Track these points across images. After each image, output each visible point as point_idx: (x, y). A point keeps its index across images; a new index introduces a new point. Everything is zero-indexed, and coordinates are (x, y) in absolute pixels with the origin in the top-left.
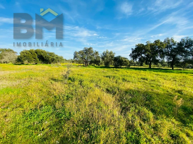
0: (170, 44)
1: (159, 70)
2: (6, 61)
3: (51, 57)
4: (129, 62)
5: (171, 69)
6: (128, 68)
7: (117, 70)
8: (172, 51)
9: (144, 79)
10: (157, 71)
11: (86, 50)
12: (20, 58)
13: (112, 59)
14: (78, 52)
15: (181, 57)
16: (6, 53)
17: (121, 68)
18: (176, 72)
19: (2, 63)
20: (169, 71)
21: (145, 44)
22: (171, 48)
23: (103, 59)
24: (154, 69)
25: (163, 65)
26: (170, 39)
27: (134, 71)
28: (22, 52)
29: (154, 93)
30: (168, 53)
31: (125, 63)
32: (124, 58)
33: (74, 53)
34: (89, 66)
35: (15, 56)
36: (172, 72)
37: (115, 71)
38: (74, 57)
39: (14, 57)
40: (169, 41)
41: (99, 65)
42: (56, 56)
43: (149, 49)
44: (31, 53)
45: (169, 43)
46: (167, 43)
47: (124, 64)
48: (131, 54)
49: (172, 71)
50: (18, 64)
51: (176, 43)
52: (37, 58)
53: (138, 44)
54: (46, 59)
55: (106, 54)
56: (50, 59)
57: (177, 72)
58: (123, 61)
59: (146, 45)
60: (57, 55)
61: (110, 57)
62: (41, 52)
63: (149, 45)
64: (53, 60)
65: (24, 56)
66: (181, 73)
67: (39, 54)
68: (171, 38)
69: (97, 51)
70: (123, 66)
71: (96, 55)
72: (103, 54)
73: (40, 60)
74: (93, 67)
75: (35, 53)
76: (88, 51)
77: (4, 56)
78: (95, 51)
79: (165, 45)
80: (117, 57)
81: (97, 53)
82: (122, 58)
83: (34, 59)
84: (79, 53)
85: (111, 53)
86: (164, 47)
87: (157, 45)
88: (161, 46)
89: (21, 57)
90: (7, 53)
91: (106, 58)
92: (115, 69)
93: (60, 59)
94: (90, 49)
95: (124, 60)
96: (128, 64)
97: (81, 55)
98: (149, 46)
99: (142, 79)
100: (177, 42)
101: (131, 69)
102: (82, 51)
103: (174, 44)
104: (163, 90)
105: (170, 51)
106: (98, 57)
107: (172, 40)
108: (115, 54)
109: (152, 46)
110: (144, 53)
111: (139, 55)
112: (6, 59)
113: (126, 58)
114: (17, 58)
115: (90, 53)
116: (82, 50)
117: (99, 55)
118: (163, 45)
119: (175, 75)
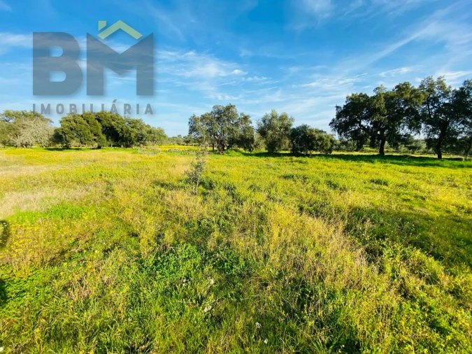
0: (435, 93)
1: (406, 160)
2: (27, 140)
3: (135, 130)
4: (329, 140)
5: (436, 156)
6: (327, 156)
7: (300, 162)
8: (440, 111)
9: (378, 182)
10: (401, 162)
11: (219, 112)
12: (60, 134)
13: (287, 132)
14: (200, 116)
15: (463, 126)
16: (24, 122)
17: (308, 155)
18: (448, 165)
19: (16, 147)
20: (430, 162)
21: (371, 94)
22: (436, 105)
23: (262, 132)
24: (391, 157)
25: (410, 148)
26: (435, 80)
27: (341, 162)
28: (65, 118)
29: (419, 216)
30: (430, 115)
31: (320, 143)
32: (318, 131)
33: (189, 121)
34: (228, 153)
35: (47, 128)
36: (438, 165)
37: (297, 164)
38: (190, 130)
39: (47, 132)
40: (432, 85)
41: (250, 150)
42: (148, 129)
43: (383, 106)
44: (88, 122)
45: (431, 91)
46: (428, 91)
47: (317, 145)
48: (333, 120)
49: (438, 162)
50: (57, 149)
51: (450, 91)
52: (101, 134)
53: (353, 95)
54: (123, 136)
55: (270, 121)
56: (133, 135)
57: (450, 164)
58: (314, 138)
59: (374, 98)
60: (148, 126)
61: (281, 128)
62: (110, 119)
63: (382, 96)
64: (141, 139)
65: (72, 129)
66: (462, 166)
67: (105, 123)
68: (439, 78)
69: (246, 114)
70: (314, 150)
71: (244, 126)
72: (264, 121)
73: (108, 139)
74: (237, 154)
75: (97, 121)
76: (223, 114)
77: (21, 130)
78: (242, 114)
79: (423, 96)
80: (298, 128)
81: (246, 118)
82: (311, 130)
83: (95, 135)
84: (201, 120)
85: (283, 118)
86: (422, 101)
87: (402, 95)
88: (414, 100)
89: (63, 132)
90: (27, 122)
91: (270, 132)
92: (295, 158)
93: (156, 136)
94: (228, 108)
95: (317, 136)
96: (326, 144)
97: (207, 124)
98: (383, 99)
99: (372, 181)
100: (453, 89)
101: (334, 159)
102: (209, 114)
103: (445, 95)
104: (437, 209)
105: (433, 110)
106: (250, 129)
107: (440, 82)
108: (292, 119)
109: (389, 99)
110: (366, 118)
111: (353, 122)
112: (26, 136)
113: (322, 131)
114: (53, 133)
115: (228, 120)
116: (210, 112)
117: (250, 125)
118: (419, 96)
119: (449, 173)
